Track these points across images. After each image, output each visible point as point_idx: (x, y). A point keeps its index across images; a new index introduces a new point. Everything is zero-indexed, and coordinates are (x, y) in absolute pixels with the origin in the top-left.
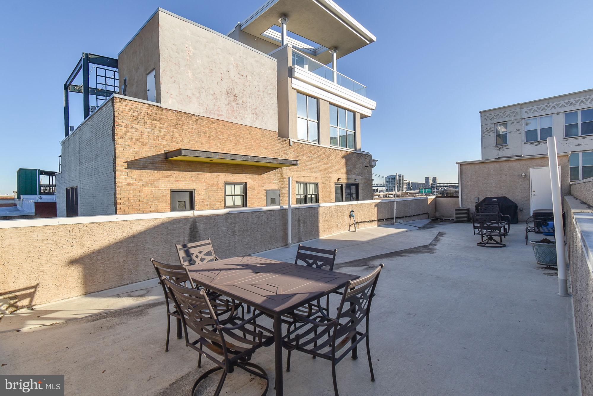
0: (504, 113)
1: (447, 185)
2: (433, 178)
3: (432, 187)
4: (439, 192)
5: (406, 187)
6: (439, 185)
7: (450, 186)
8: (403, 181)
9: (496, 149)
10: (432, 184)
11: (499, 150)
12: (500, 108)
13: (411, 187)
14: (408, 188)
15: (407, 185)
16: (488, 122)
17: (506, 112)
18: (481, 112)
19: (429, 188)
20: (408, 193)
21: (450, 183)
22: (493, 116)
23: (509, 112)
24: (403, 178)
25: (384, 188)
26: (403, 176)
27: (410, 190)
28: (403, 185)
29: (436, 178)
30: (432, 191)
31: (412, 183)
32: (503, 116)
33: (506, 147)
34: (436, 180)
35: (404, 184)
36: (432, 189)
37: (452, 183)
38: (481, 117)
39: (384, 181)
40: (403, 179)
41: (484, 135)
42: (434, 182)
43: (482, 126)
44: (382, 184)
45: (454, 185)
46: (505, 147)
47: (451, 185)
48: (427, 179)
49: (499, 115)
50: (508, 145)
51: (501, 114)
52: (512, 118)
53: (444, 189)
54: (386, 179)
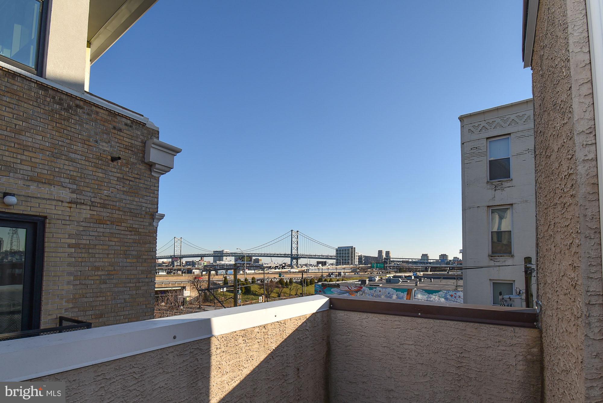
0: (505, 119)
1: (400, 260)
2: (386, 252)
3: (385, 262)
4: (392, 268)
5: (358, 260)
6: (392, 260)
7: (403, 262)
8: (355, 254)
9: (489, 187)
10: (385, 259)
11: (495, 190)
12: (497, 109)
13: (363, 261)
14: (360, 262)
15: (359, 258)
16: (474, 137)
17: (507, 117)
18: (461, 119)
19: (381, 263)
20: (359, 267)
21: (403, 259)
22: (483, 124)
23: (513, 117)
24: (354, 250)
25: (334, 261)
26: (354, 248)
27: (362, 264)
28: (354, 258)
29: (389, 252)
30: (384, 266)
31: (365, 256)
32: (503, 124)
33: (509, 184)
34: (389, 254)
35: (356, 257)
36: (384, 264)
37: (405, 259)
38: (462, 127)
39: (333, 253)
40: (354, 252)
41: (466, 161)
42: (387, 256)
43: (463, 144)
44: (332, 256)
45: (407, 260)
46: (506, 184)
47: (404, 260)
48: (380, 252)
49: (495, 123)
50: (512, 180)
51: (498, 120)
52: (521, 128)
53: (398, 265)
54: (337, 250)
